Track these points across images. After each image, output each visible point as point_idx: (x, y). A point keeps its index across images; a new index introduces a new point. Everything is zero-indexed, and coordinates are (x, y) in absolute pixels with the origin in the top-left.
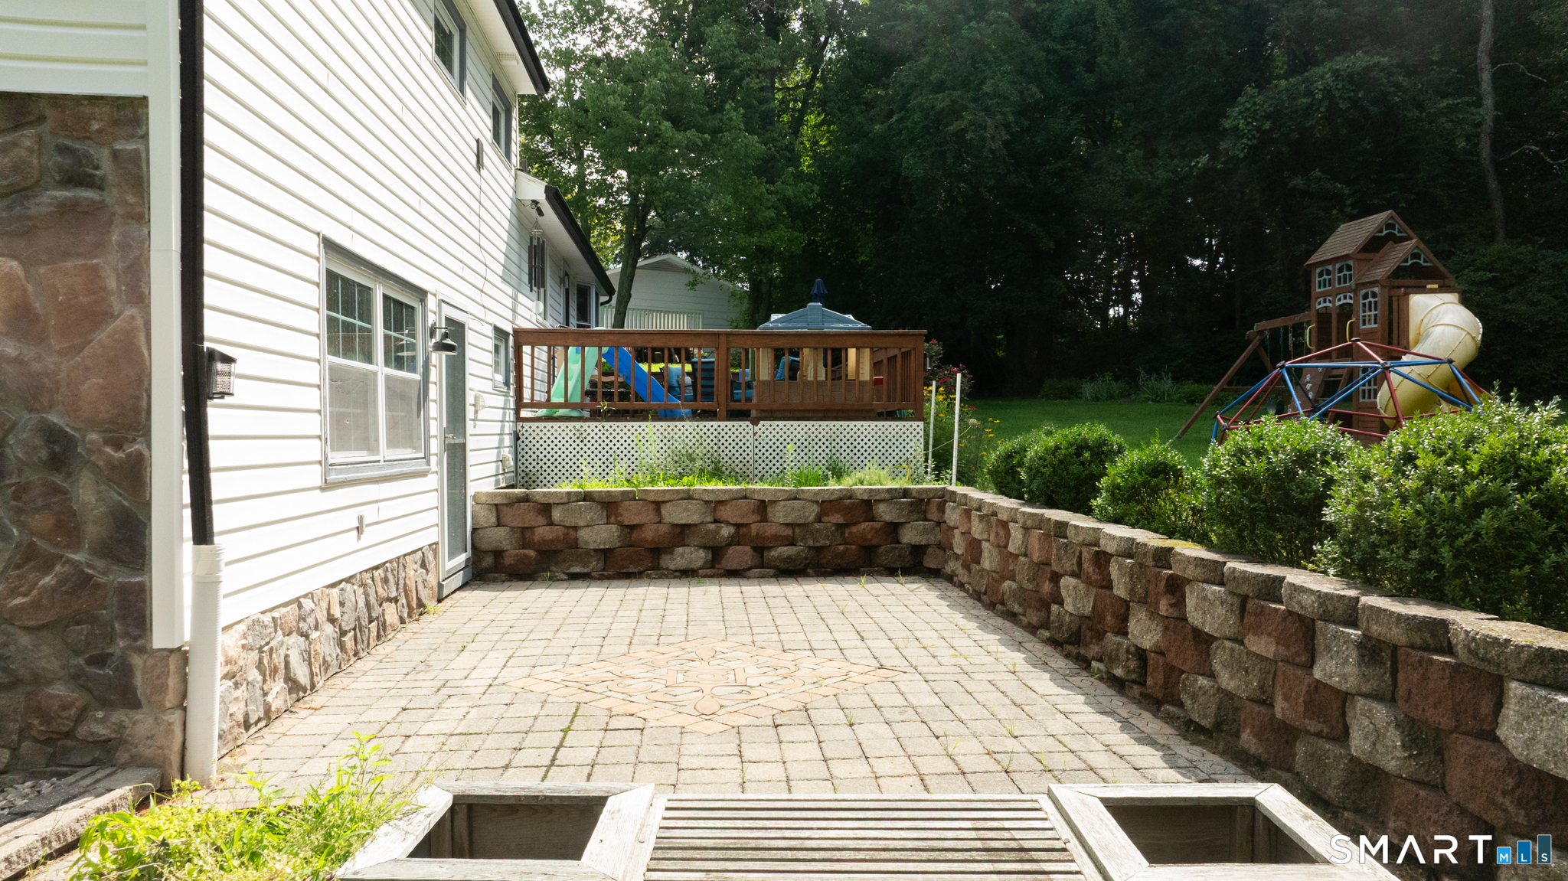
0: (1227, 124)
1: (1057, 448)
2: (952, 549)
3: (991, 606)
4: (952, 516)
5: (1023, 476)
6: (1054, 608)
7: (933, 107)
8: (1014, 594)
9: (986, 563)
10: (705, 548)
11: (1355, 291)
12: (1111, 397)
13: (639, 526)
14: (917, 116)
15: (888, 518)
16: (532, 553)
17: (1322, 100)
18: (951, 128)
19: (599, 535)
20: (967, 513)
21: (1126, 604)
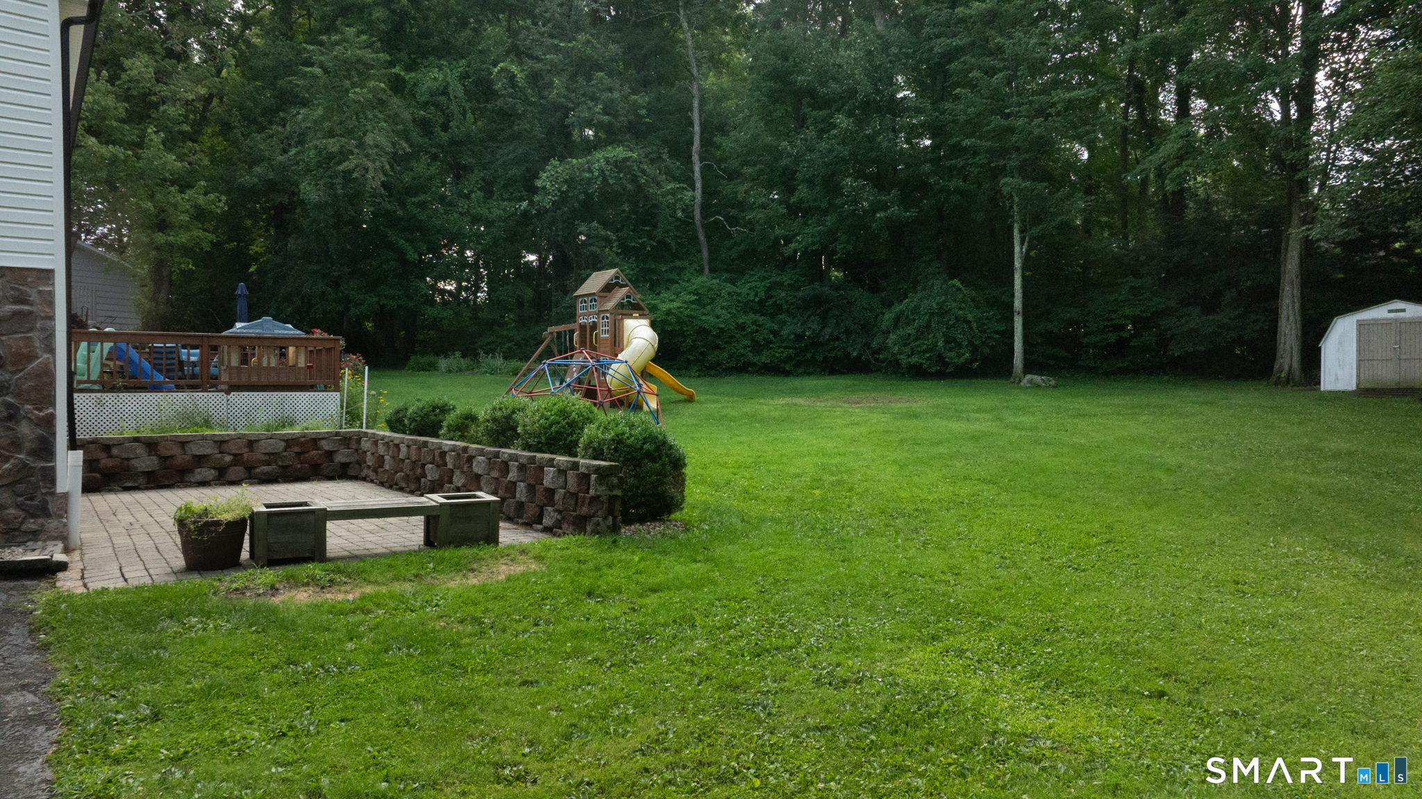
0: (539, 183)
1: (424, 408)
2: (365, 463)
3: (390, 487)
4: (366, 445)
5: (406, 422)
6: (423, 480)
7: (325, 149)
8: (403, 478)
9: (387, 467)
10: (214, 468)
11: (598, 314)
12: (460, 370)
13: (172, 457)
14: (312, 153)
15: (327, 448)
16: (98, 475)
17: (598, 176)
18: (341, 168)
19: (145, 462)
20: (376, 443)
21: (452, 471)
